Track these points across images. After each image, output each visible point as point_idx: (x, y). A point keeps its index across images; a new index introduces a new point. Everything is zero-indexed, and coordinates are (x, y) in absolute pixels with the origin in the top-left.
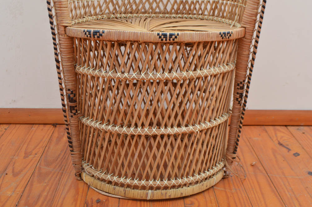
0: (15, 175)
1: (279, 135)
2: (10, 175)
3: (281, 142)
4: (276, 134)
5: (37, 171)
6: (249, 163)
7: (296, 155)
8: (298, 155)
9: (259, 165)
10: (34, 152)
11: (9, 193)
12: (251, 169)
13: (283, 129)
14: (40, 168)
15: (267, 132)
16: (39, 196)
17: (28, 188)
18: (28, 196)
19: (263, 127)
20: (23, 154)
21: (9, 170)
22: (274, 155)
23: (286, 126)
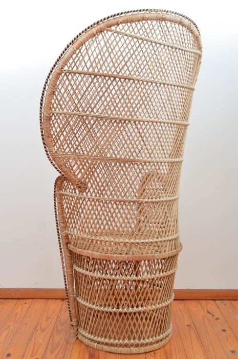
0: (43, 331)
1: (209, 306)
2: (40, 330)
3: (209, 311)
4: (207, 305)
5: (55, 329)
6: (186, 324)
7: (217, 319)
8: (219, 319)
9: (193, 326)
10: (52, 317)
11: (41, 341)
12: (187, 327)
13: (212, 302)
14: (57, 327)
15: (201, 304)
16: (59, 343)
17: (51, 339)
18: (52, 343)
19: (199, 301)
20: (45, 318)
21: (38, 328)
22: (203, 319)
23: (214, 300)
